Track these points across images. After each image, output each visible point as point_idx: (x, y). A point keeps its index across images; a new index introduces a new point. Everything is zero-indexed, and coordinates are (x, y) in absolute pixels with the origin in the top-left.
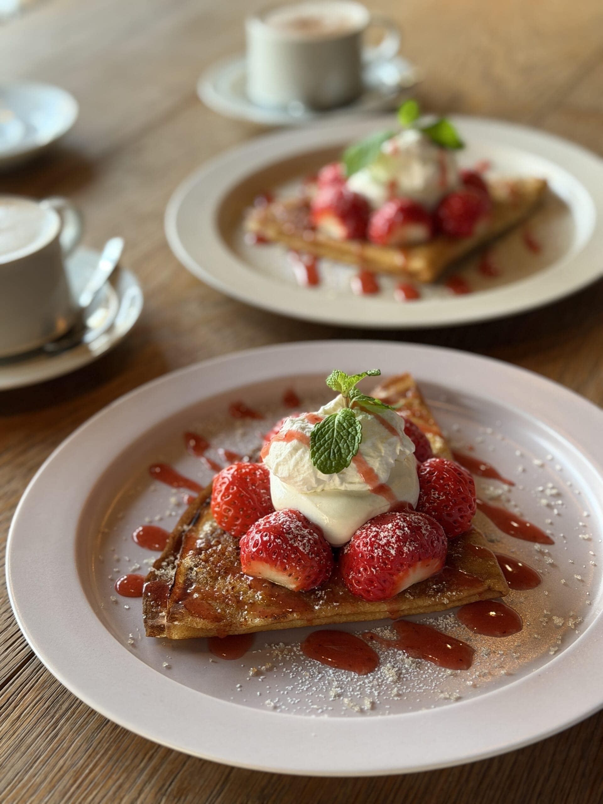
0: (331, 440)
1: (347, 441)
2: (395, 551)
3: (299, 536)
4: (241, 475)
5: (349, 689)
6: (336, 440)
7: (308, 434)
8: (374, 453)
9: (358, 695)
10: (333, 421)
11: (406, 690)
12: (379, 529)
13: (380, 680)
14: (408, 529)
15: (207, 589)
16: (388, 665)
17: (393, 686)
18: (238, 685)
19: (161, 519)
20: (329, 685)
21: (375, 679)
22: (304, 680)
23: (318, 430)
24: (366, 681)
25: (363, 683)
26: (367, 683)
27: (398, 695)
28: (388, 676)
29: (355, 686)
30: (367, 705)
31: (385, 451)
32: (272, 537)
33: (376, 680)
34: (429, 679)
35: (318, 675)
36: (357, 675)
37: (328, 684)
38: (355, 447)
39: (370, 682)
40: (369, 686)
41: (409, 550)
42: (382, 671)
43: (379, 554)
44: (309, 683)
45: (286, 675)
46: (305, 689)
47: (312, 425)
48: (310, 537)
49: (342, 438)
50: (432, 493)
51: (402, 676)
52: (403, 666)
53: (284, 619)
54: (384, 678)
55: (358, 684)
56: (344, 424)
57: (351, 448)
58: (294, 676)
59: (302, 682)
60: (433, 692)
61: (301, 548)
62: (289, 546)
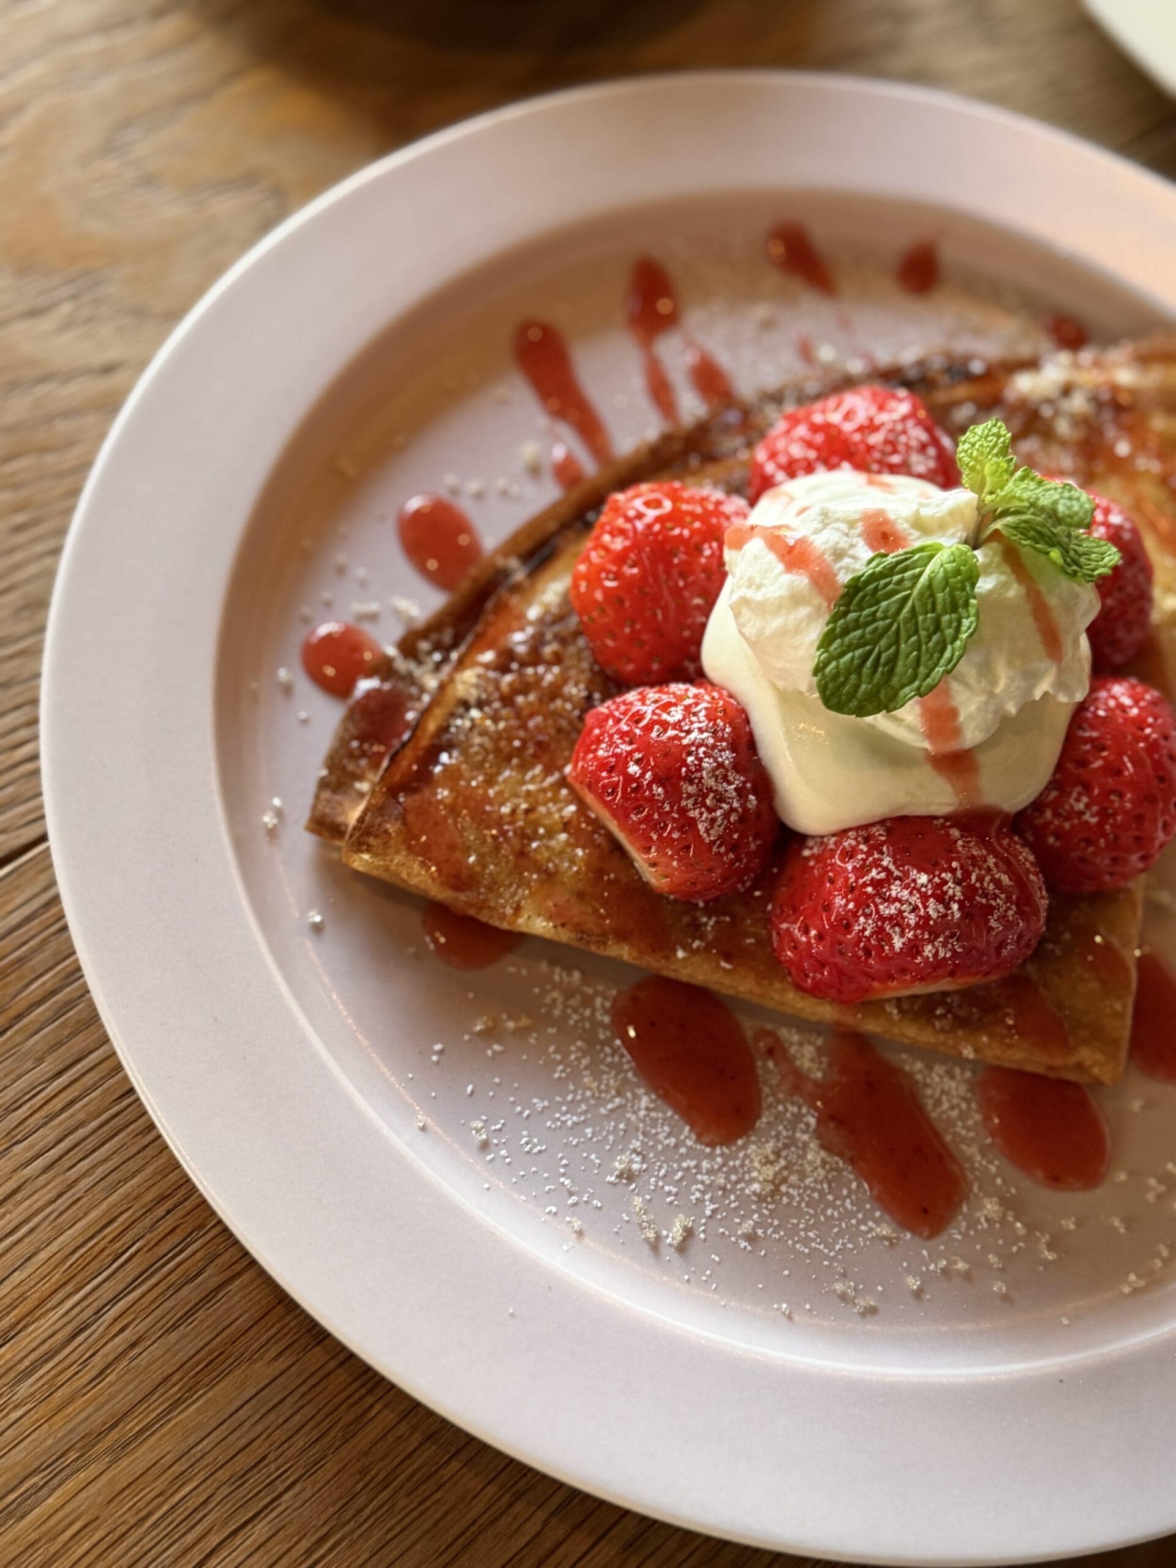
0: (888, 621)
1: (924, 647)
2: (904, 944)
3: (712, 795)
4: (668, 539)
5: (660, 1167)
6: (898, 630)
7: (844, 578)
8: (979, 682)
9: (669, 1193)
10: (917, 570)
11: (774, 1232)
12: (897, 868)
13: (733, 1178)
14: (959, 909)
15: (474, 783)
16: (770, 1146)
17: (754, 1207)
18: (438, 1047)
19: (479, 496)
20: (624, 1136)
21: (725, 1169)
22: (579, 1097)
23: (874, 577)
24: (705, 1164)
25: (696, 1167)
26: (704, 1171)
27: (751, 1238)
28: (755, 1174)
29: (675, 1165)
30: (674, 1234)
31: (1007, 686)
32: (648, 775)
33: (726, 1172)
34: (835, 1226)
35: (614, 1097)
36: (694, 1137)
37: (622, 1133)
38: (933, 675)
39: (710, 1172)
40: (702, 1182)
41: (936, 954)
42: (749, 1151)
43: (864, 929)
44: (585, 1112)
45: (551, 1065)
46: (569, 1123)
47: (866, 548)
48: (735, 805)
49: (916, 632)
50: (1075, 795)
51: (783, 1188)
52: (800, 1162)
53: (599, 947)
54: (743, 1174)
55: (685, 1165)
56: (940, 596)
57: (922, 670)
58: (564, 1075)
59: (572, 1101)
60: (827, 1267)
61: (701, 827)
62: (678, 812)
